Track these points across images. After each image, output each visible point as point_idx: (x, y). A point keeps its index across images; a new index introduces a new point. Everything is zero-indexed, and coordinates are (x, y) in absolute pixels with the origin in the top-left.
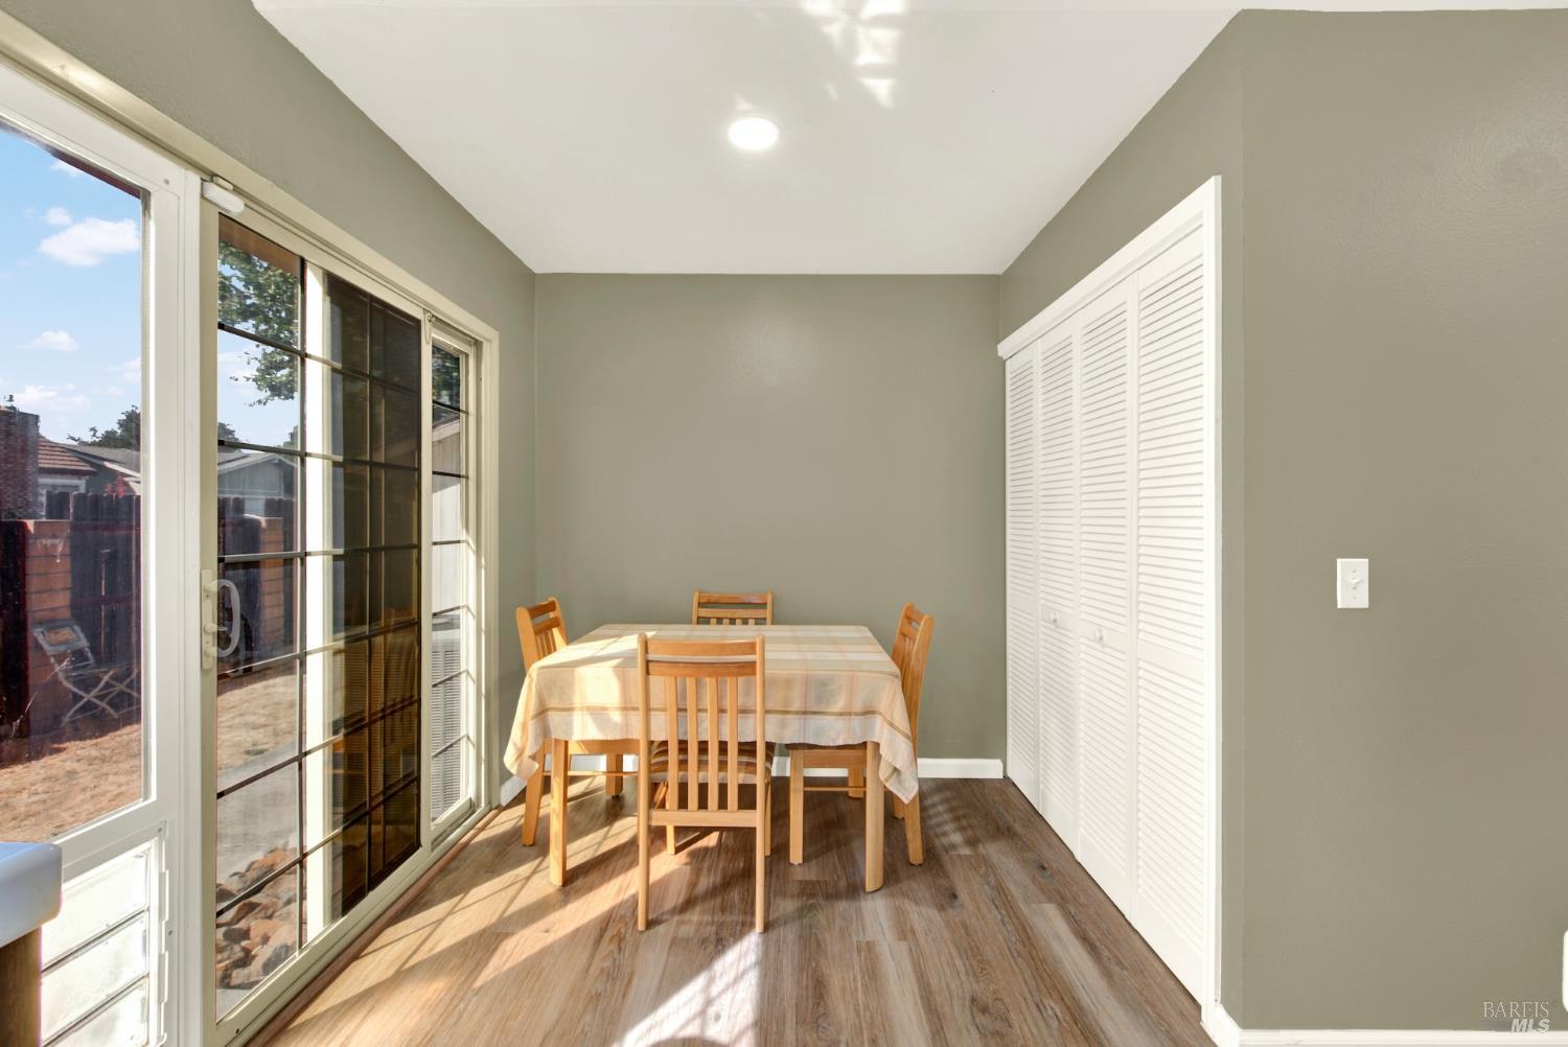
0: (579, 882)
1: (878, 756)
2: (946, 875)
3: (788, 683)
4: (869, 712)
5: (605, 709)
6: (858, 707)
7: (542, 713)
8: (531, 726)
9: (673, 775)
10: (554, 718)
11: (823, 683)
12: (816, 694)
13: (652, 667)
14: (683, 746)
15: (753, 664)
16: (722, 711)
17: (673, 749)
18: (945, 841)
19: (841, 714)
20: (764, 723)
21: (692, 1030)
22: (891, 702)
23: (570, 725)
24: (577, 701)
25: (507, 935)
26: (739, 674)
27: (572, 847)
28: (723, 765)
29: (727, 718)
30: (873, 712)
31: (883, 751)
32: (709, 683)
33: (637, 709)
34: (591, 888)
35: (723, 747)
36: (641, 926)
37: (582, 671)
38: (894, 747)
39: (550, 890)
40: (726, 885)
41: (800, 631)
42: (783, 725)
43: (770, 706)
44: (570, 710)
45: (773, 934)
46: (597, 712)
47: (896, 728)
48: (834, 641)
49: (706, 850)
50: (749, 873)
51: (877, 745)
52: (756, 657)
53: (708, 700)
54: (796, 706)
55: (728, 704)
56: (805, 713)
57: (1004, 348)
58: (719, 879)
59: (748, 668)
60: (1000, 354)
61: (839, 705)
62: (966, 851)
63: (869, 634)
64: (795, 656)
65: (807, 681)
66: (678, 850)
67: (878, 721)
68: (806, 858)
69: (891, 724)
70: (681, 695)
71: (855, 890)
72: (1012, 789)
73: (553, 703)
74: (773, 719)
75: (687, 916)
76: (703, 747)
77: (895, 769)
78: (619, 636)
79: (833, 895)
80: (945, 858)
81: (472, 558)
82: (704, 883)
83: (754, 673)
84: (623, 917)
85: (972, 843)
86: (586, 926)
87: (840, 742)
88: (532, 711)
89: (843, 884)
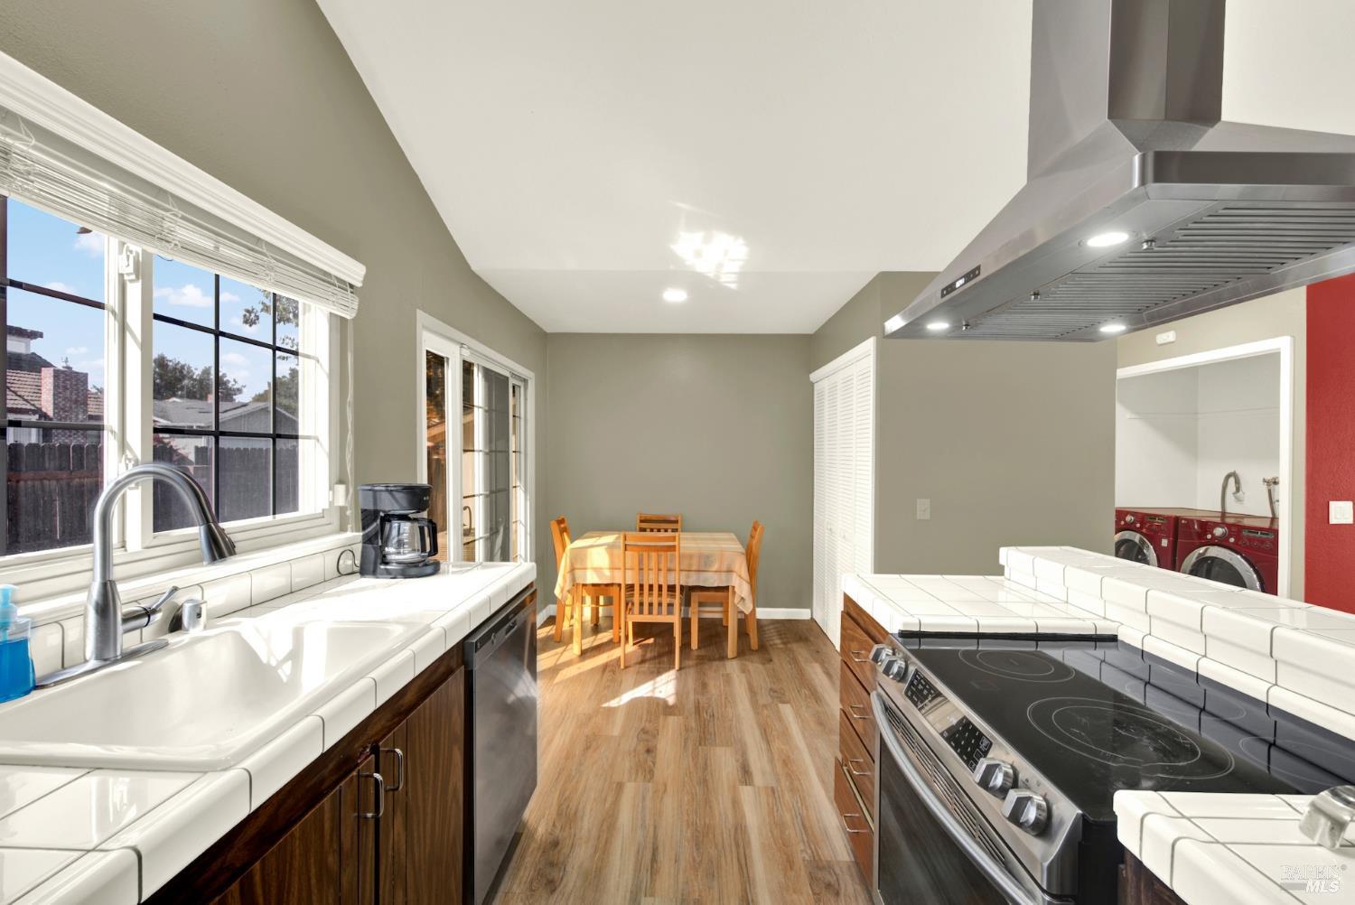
0: (588, 654)
1: (734, 593)
2: (769, 654)
3: (691, 557)
4: (729, 571)
5: (601, 569)
6: (724, 568)
7: (572, 570)
8: (568, 577)
9: (636, 599)
10: (578, 573)
11: (708, 557)
12: (705, 561)
13: (628, 548)
14: (641, 586)
15: (674, 546)
16: (659, 570)
17: (637, 588)
18: (771, 643)
19: (716, 571)
20: (679, 576)
21: (649, 695)
22: (741, 567)
23: (585, 575)
24: (589, 565)
25: (561, 670)
26: (667, 551)
27: (584, 641)
28: (660, 595)
29: (662, 573)
30: (732, 571)
31: (736, 590)
32: (654, 555)
33: (619, 569)
34: (594, 656)
35: (660, 587)
36: (622, 667)
37: (590, 550)
38: (741, 587)
39: (574, 657)
40: (660, 656)
41: (697, 535)
42: (688, 577)
43: (682, 568)
44: (585, 569)
45: (683, 671)
46: (597, 570)
47: (742, 578)
48: (714, 540)
49: (648, 644)
50: (672, 652)
51: (734, 587)
52: (676, 543)
53: (653, 565)
54: (694, 568)
55: (662, 566)
56: (699, 571)
57: (813, 376)
58: (656, 654)
59: (672, 548)
60: (811, 379)
61: (715, 567)
62: (781, 646)
63: (734, 537)
64: (694, 545)
65: (700, 556)
66: (634, 644)
67: (734, 575)
68: (699, 648)
69: (740, 576)
70: (641, 561)
71: (723, 658)
72: (814, 624)
73: (578, 566)
74: (683, 574)
75: (643, 665)
76: (651, 587)
77: (742, 598)
78: (600, 536)
79: (711, 659)
80: (770, 648)
81: (523, 494)
82: (649, 655)
83: (675, 550)
84: (613, 665)
85: (784, 643)
86: (597, 667)
87: (715, 585)
88: (568, 569)
89: (717, 656)
